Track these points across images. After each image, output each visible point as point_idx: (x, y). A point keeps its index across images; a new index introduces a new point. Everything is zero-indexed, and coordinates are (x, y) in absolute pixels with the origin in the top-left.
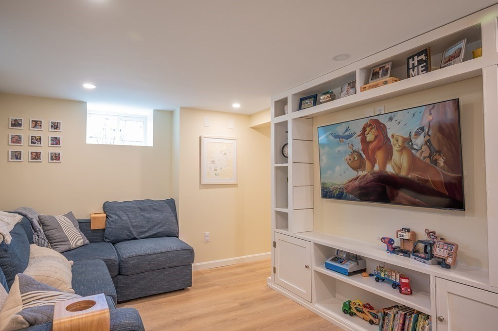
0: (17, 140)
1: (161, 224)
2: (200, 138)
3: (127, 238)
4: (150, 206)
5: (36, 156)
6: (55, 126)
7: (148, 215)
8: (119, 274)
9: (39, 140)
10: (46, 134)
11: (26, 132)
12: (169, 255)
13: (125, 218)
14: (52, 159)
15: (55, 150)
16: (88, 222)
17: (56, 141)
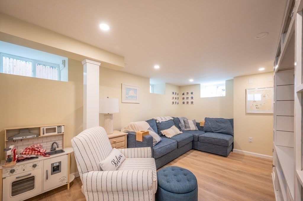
0: (184, 98)
1: (224, 129)
2: (246, 90)
3: (210, 131)
4: (221, 121)
5: (188, 103)
6: (192, 93)
7: (220, 124)
8: (198, 141)
9: (188, 98)
10: (190, 96)
11: (185, 96)
12: (216, 139)
13: (210, 124)
14: (191, 103)
15: (192, 100)
16: (199, 124)
17: (192, 98)
